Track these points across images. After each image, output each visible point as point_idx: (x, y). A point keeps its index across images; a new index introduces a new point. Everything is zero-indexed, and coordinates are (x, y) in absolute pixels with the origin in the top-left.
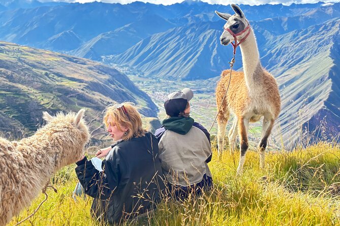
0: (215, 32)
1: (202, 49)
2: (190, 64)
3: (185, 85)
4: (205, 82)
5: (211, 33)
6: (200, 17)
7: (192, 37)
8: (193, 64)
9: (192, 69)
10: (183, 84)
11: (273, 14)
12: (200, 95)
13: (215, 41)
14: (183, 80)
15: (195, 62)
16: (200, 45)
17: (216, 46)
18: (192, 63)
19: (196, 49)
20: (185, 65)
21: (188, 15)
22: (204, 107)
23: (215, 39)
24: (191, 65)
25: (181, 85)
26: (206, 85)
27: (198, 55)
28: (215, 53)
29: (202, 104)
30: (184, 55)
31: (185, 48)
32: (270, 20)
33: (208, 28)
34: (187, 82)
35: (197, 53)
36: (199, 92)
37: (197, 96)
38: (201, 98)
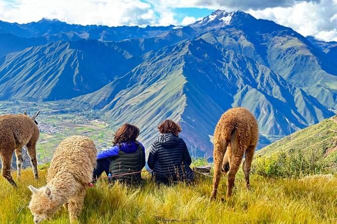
0: (75, 51)
1: (63, 68)
2: (51, 83)
3: (47, 105)
4: (68, 102)
5: (72, 53)
6: (59, 37)
7: (52, 56)
8: (54, 84)
9: (54, 90)
10: (45, 105)
11: (130, 36)
12: (64, 115)
13: (76, 60)
14: (45, 100)
15: (57, 81)
16: (60, 64)
17: (78, 66)
19: (57, 69)
20: (45, 85)
21: (46, 34)
22: (69, 128)
23: (76, 59)
24: (52, 85)
25: (43, 106)
26: (70, 105)
27: (59, 75)
28: (77, 72)
29: (67, 125)
30: (44, 75)
31: (44, 68)
32: (128, 41)
33: (68, 47)
34: (49, 102)
35: (58, 72)
36: (63, 112)
37: (60, 116)
38: (65, 118)
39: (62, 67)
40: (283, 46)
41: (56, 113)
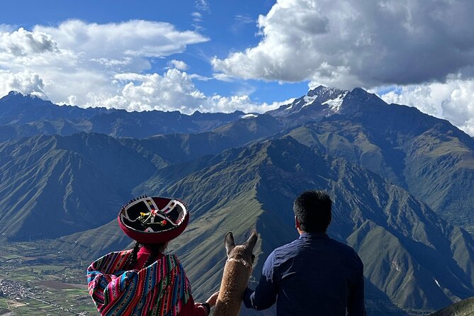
0: (67, 154)
1: (46, 184)
2: (22, 210)
3: (15, 249)
4: (53, 243)
5: (61, 156)
6: (39, 127)
7: (24, 161)
8: (29, 211)
9: (27, 220)
10: (10, 249)
11: (165, 128)
12: (46, 268)
13: (69, 170)
14: (11, 240)
15: (33, 207)
16: (40, 176)
17: (72, 180)
18: (27, 209)
19: (35, 184)
20: (13, 213)
21: (15, 122)
22: (54, 289)
23: (68, 167)
24: (24, 213)
25: (7, 251)
26: (56, 249)
27: (37, 195)
28: (69, 190)
29: (50, 284)
30: (10, 195)
31: (10, 182)
32: (160, 137)
33: (55, 146)
34: (19, 244)
35: (35, 190)
36: (43, 262)
37: (38, 269)
38: (47, 273)
39: (43, 182)
40: (432, 153)
41: (30, 263)
